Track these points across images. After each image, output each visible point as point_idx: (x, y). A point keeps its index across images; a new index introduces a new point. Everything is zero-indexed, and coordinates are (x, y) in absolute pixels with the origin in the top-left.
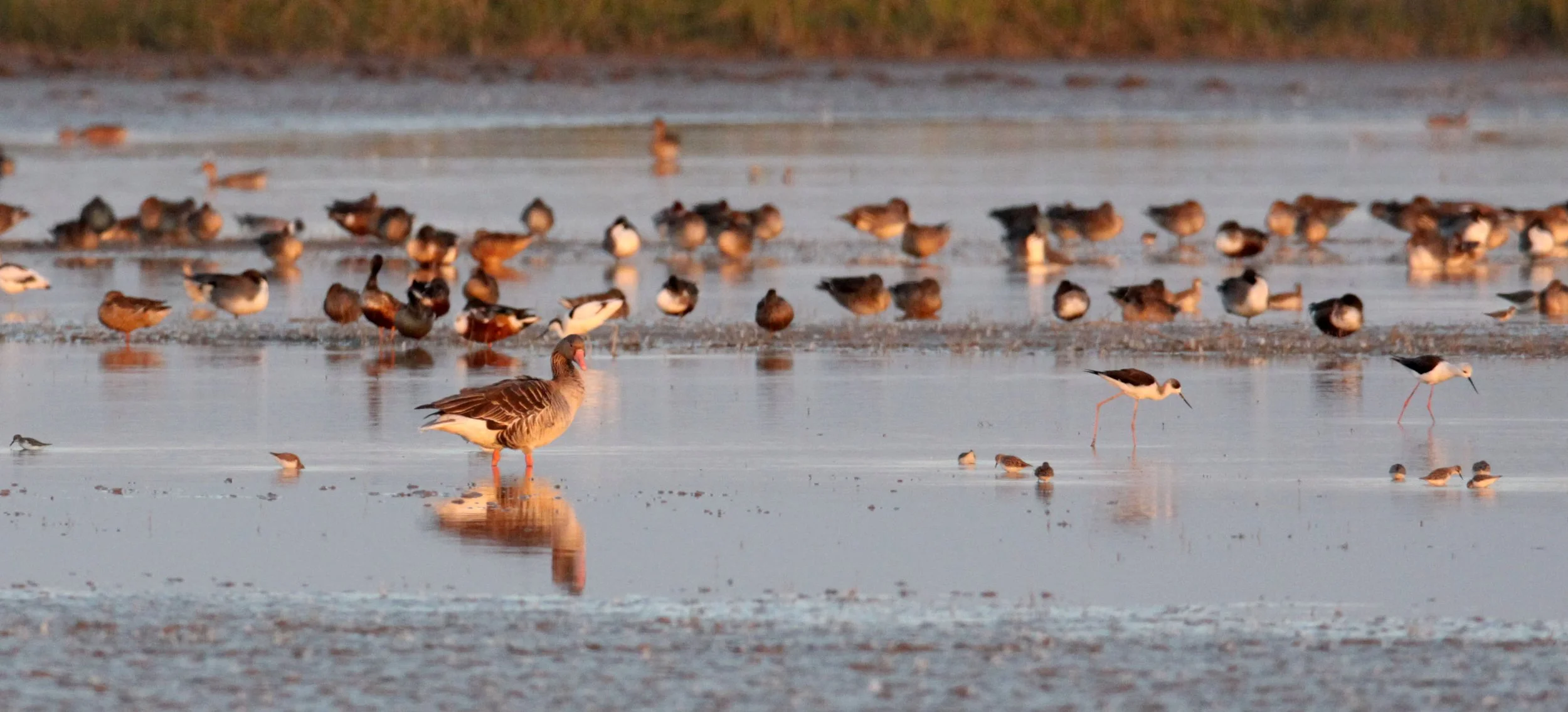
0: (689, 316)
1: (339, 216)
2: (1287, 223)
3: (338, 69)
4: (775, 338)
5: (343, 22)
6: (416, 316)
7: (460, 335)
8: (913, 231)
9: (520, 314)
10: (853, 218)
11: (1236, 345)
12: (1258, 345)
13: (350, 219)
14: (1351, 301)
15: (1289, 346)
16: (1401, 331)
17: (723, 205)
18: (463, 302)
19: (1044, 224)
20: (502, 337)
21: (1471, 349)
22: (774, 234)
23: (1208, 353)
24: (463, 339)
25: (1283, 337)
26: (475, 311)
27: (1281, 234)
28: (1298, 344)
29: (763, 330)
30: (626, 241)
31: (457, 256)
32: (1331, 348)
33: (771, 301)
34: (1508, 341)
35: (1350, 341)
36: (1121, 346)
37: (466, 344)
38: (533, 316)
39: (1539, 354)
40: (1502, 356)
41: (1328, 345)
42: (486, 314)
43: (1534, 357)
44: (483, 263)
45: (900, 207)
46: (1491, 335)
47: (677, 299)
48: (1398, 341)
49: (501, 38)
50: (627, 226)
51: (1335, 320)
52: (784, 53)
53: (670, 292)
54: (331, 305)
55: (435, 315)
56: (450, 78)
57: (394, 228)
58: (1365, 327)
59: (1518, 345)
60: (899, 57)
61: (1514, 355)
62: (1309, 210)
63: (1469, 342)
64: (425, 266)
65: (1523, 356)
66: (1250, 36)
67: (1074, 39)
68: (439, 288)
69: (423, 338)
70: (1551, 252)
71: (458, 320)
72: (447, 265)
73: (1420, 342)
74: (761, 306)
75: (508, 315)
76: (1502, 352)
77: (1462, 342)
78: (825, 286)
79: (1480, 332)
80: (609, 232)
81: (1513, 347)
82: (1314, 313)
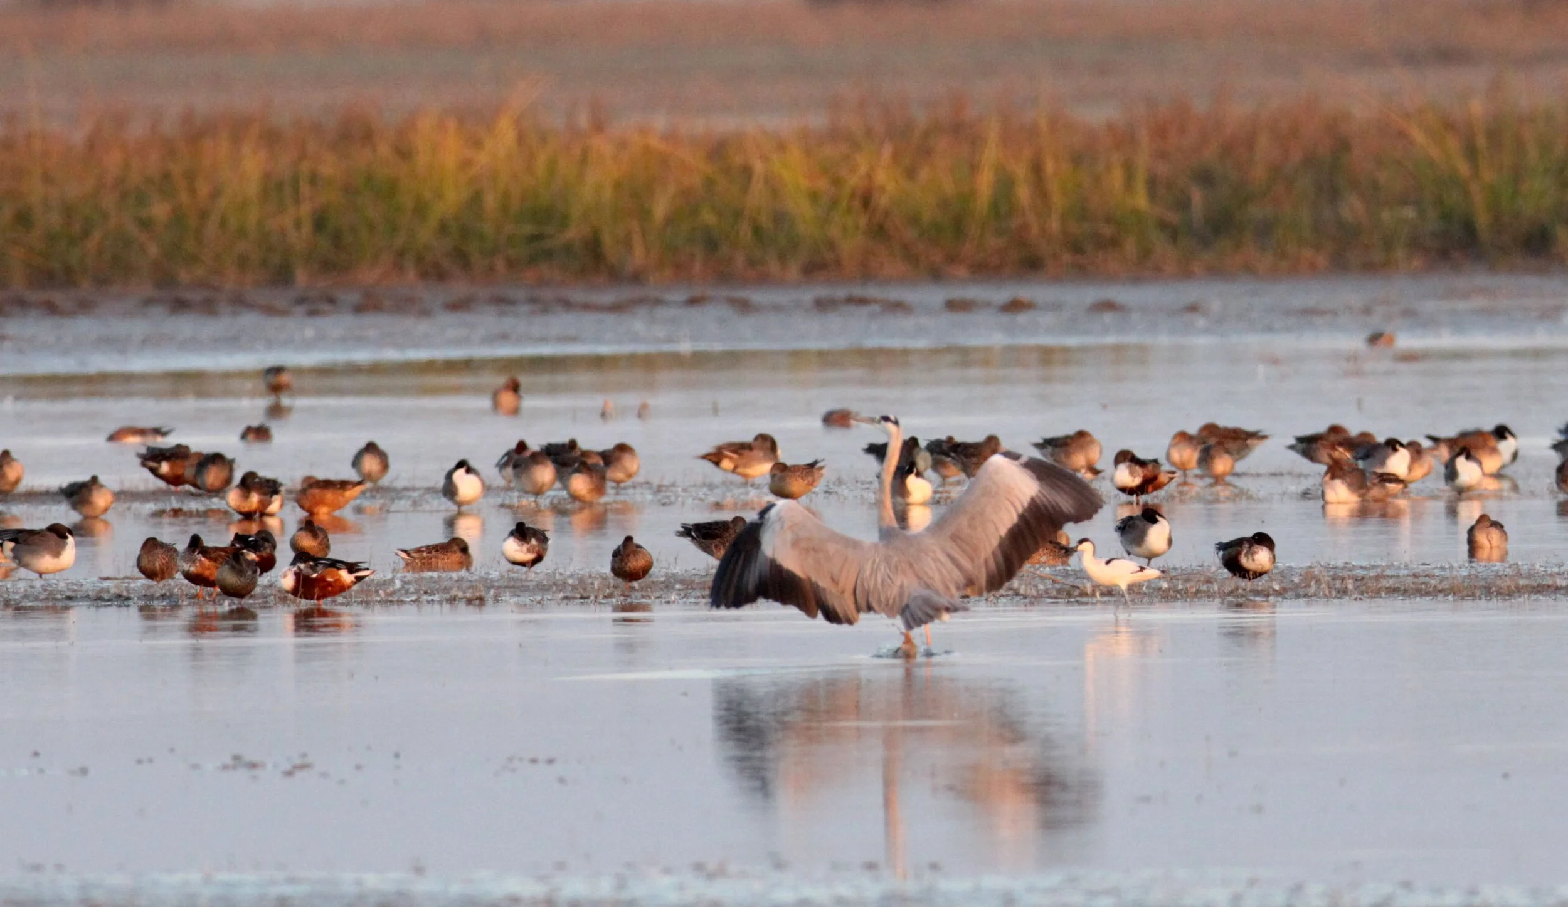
0: (538, 567)
1: (152, 464)
2: (1189, 455)
3: (149, 302)
4: (633, 588)
5: (153, 250)
6: (240, 573)
7: (288, 592)
8: (781, 469)
9: (352, 568)
10: (715, 458)
11: (1136, 590)
12: (1160, 589)
13: (165, 467)
14: (1262, 540)
15: (1194, 590)
16: (1316, 571)
17: (573, 445)
18: (291, 555)
19: (923, 460)
20: (334, 594)
21: (1393, 591)
22: (630, 476)
23: (1105, 599)
24: (290, 596)
25: (1187, 580)
26: (302, 566)
27: (1183, 467)
28: (1204, 588)
29: (620, 580)
30: (467, 485)
31: (282, 505)
32: (1240, 591)
33: (627, 550)
34: (1433, 582)
35: (1261, 583)
36: (1010, 593)
37: (294, 602)
38: (367, 569)
39: (1468, 596)
40: (1428, 598)
41: (1237, 589)
42: (313, 569)
43: (1463, 599)
44: (311, 513)
45: (768, 444)
46: (1415, 576)
47: (525, 547)
48: (1313, 583)
49: (327, 266)
50: (469, 470)
51: (1245, 561)
52: (637, 278)
53: (517, 540)
54: (145, 563)
55: (259, 571)
56: (270, 311)
57: (212, 476)
58: (1276, 567)
59: (1445, 585)
60: (764, 280)
61: (1440, 597)
62: (1212, 441)
63: (1391, 583)
64: (248, 516)
65: (1450, 598)
66: (1145, 253)
67: (952, 259)
68: (265, 540)
69: (247, 597)
70: (1479, 484)
71: (284, 576)
72: (271, 515)
73: (1338, 584)
74: (616, 554)
75: (339, 569)
76: (1427, 594)
77: (1385, 583)
78: (687, 531)
79: (1402, 572)
80: (449, 476)
81: (1440, 587)
82: (1221, 553)
